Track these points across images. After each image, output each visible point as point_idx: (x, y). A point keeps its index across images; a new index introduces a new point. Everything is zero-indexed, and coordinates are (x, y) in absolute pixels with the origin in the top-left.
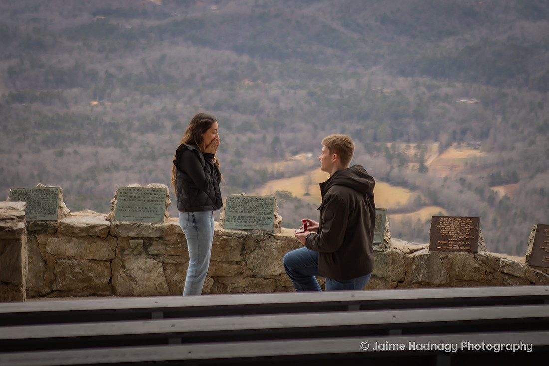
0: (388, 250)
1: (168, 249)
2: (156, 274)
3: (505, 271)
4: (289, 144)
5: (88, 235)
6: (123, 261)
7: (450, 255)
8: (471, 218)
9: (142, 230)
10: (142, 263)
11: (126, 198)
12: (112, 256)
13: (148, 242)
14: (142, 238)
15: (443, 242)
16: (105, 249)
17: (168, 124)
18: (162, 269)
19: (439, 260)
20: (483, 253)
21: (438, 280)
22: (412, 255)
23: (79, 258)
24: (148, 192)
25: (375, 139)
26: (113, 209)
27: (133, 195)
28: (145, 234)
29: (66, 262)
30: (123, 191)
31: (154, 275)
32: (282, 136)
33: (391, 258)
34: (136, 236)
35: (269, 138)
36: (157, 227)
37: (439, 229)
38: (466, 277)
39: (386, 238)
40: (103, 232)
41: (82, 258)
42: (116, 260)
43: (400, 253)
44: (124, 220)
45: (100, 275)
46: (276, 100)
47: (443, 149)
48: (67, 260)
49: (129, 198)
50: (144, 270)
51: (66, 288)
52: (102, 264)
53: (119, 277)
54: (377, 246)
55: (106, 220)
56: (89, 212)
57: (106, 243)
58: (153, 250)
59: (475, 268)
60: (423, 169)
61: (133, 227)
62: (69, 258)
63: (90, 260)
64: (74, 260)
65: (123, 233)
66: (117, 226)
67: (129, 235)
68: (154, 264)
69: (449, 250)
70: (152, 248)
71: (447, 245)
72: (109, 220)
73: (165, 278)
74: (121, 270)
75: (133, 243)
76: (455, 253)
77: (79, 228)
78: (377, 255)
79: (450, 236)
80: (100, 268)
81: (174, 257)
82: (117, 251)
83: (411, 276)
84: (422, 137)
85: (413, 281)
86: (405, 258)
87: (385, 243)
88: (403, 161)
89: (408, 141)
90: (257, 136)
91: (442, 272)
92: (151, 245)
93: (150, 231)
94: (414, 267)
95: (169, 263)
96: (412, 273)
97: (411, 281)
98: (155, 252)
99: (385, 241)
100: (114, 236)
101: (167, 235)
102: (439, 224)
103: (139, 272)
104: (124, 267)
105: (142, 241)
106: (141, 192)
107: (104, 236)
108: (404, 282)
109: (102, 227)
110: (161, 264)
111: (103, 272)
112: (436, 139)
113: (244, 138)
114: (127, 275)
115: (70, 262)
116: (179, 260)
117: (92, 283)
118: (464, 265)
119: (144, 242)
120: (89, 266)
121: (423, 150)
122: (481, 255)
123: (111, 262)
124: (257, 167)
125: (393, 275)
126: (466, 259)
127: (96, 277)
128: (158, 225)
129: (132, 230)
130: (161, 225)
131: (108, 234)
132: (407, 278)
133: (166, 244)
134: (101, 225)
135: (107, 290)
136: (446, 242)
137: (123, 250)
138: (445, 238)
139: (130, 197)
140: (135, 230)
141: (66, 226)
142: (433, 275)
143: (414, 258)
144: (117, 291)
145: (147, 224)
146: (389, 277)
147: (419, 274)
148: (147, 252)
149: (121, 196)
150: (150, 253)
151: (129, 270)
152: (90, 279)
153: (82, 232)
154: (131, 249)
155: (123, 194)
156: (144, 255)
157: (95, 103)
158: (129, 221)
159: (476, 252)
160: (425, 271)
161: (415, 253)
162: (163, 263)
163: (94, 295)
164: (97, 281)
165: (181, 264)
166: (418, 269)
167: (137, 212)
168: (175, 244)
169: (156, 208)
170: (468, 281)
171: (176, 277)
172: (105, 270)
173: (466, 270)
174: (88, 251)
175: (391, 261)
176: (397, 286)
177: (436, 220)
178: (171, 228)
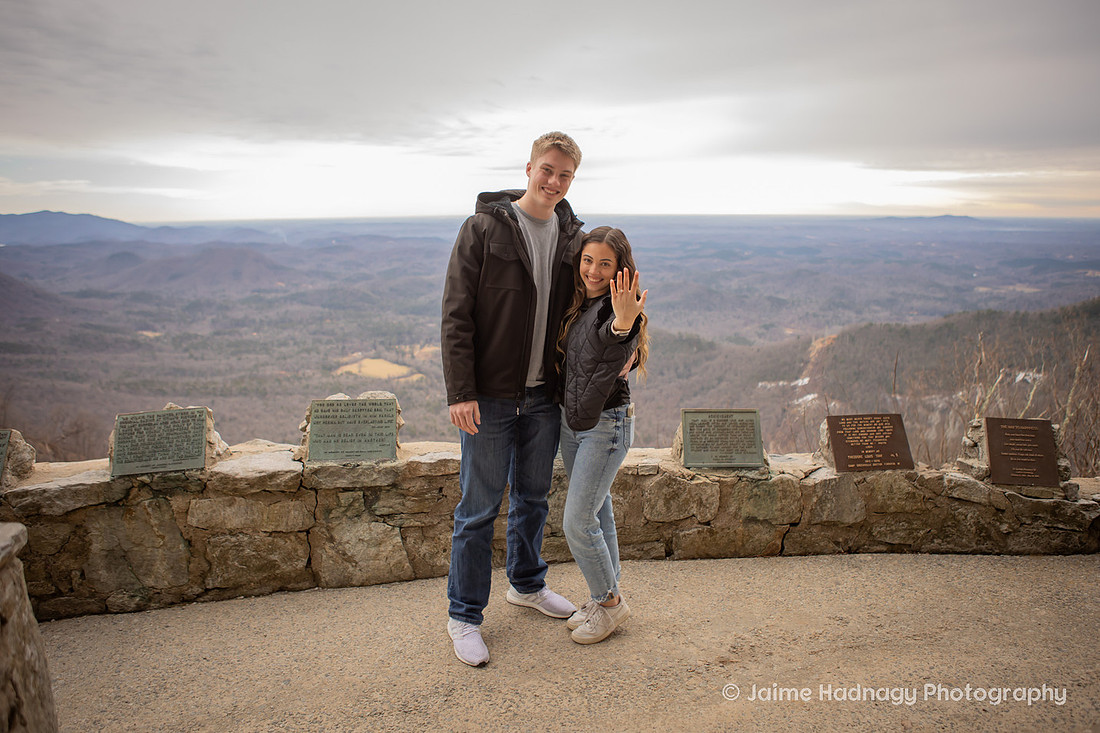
0: (774, 477)
1: (408, 504)
2: (390, 548)
3: (955, 495)
4: (350, 349)
5: (265, 491)
6: (329, 529)
7: (870, 477)
8: (889, 416)
9: (360, 475)
10: (364, 531)
11: (328, 420)
12: (310, 522)
13: (371, 494)
14: (360, 489)
15: (856, 457)
16: (297, 513)
17: (291, 342)
18: (399, 539)
19: (852, 486)
21: (851, 516)
22: (810, 482)
23: (250, 531)
24: (363, 407)
25: (390, 344)
26: (304, 440)
27: (338, 414)
28: (367, 481)
29: (226, 541)
30: (320, 408)
31: (387, 549)
32: (346, 345)
33: (780, 488)
34: (351, 486)
35: (340, 347)
36: (386, 468)
37: (843, 437)
38: (892, 509)
39: (765, 457)
40: (291, 484)
41: (255, 531)
42: (316, 529)
43: (794, 479)
44: (327, 460)
45: (289, 557)
46: (342, 329)
47: (422, 347)
48: (229, 537)
49: (331, 420)
50: (367, 541)
51: (231, 583)
52: (293, 538)
53: (324, 556)
54: (756, 472)
55: (294, 460)
56: (262, 444)
57: (298, 502)
58: (382, 506)
59: (907, 493)
60: (413, 357)
61: (344, 471)
62: (232, 533)
63: (271, 533)
64: (241, 536)
65: (326, 483)
66: (316, 472)
67: (338, 486)
68: (384, 531)
69: (868, 469)
70: (381, 503)
71: (862, 461)
72: (300, 460)
73: (405, 553)
74: (328, 546)
75: (345, 498)
76: (878, 472)
77: (247, 480)
78: (757, 486)
79: (863, 447)
80: (289, 544)
81: (418, 516)
82: (318, 514)
83: (809, 514)
84: (412, 342)
85: (813, 522)
86: (803, 487)
87: (766, 466)
88: (404, 354)
89: (405, 345)
90: (334, 346)
91: (859, 504)
92: (377, 499)
93: (375, 476)
94: (815, 500)
95: (411, 527)
96: (813, 509)
97: (809, 521)
98: (385, 511)
99: (766, 461)
100: (311, 489)
101: (404, 480)
102: (840, 428)
103: (360, 546)
104: (331, 539)
105: (361, 493)
106: (351, 408)
107: (294, 491)
108: (800, 525)
109: (288, 476)
110: (397, 529)
111: (296, 551)
112: (418, 343)
113: (328, 347)
114: (337, 552)
115: (234, 539)
116: (427, 520)
117: (277, 572)
118: (891, 491)
119: (364, 496)
120: (269, 544)
121: (412, 348)
123: (308, 532)
124: (335, 360)
125: (784, 516)
126: (895, 481)
127: (284, 561)
128: (388, 464)
129: (342, 476)
130: (394, 464)
131: (300, 486)
132: (804, 518)
133: (404, 496)
134: (287, 472)
135: (304, 580)
136: (860, 457)
137: (329, 511)
138: (858, 449)
139: (333, 417)
140: (348, 476)
141: (222, 478)
142: (844, 511)
143: (815, 485)
144: (323, 580)
145: (369, 463)
146: (776, 520)
147: (823, 511)
148: (372, 512)
149: (317, 417)
150: (377, 513)
151: (340, 543)
152: (273, 565)
153: (252, 486)
154: (344, 509)
155: (320, 413)
156: (366, 516)
157: (255, 334)
158: (335, 460)
160: (833, 505)
161: (812, 476)
162: (401, 528)
163: (282, 590)
164: (286, 568)
165: (432, 526)
166: (821, 501)
167: (349, 444)
168: (420, 494)
169: (382, 434)
170: (896, 513)
171: (424, 548)
172: (299, 547)
173: (893, 499)
174: (265, 516)
175: (780, 494)
176: (787, 532)
177: (834, 422)
178: (412, 467)
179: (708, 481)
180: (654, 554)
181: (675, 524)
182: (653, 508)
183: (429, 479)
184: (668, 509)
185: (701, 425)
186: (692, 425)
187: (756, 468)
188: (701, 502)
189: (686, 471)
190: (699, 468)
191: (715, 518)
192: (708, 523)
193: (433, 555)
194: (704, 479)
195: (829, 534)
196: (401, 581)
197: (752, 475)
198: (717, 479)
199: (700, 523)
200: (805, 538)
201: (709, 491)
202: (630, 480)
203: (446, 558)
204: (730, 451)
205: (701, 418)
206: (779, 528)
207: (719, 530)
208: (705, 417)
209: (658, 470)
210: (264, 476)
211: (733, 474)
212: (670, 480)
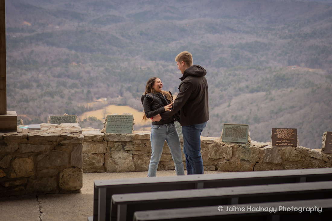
0: (251, 146)
1: (135, 147)
2: (129, 161)
3: (311, 156)
4: (95, 94)
5: (93, 141)
6: (111, 154)
7: (283, 149)
8: (293, 129)
9: (121, 137)
10: (121, 155)
11: (112, 121)
12: (105, 151)
13: (124, 144)
14: (121, 142)
15: (279, 142)
16: (102, 148)
17: (35, 85)
18: (131, 158)
19: (277, 151)
20: (300, 147)
21: (276, 161)
22: (263, 149)
23: (87, 153)
24: (123, 118)
26: (105, 127)
27: (115, 119)
28: (123, 140)
30: (110, 117)
31: (128, 161)
32: (91, 90)
33: (252, 150)
34: (118, 141)
35: (85, 91)
36: (129, 136)
37: (276, 135)
38: (291, 160)
39: (249, 140)
40: (100, 139)
41: (89, 153)
42: (107, 154)
43: (257, 147)
44: (112, 133)
45: (98, 162)
46: (89, 72)
49: (113, 121)
50: (122, 158)
52: (100, 156)
53: (109, 162)
54: (245, 144)
55: (101, 132)
56: (90, 128)
57: (102, 145)
58: (127, 148)
59: (296, 155)
61: (116, 136)
63: (93, 154)
64: (85, 154)
65: (111, 139)
66: (108, 136)
67: (114, 140)
68: (127, 155)
69: (282, 146)
71: (281, 143)
72: (103, 133)
73: (133, 163)
74: (110, 159)
75: (116, 144)
76: (286, 147)
77: (88, 137)
78: (245, 149)
79: (282, 139)
80: (98, 158)
81: (138, 151)
82: (108, 149)
86: (260, 150)
87: (249, 143)
90: (79, 90)
92: (126, 145)
93: (125, 138)
94: (264, 155)
95: (136, 155)
96: (263, 158)
97: (262, 162)
98: (128, 149)
99: (249, 141)
100: (106, 141)
101: (134, 140)
102: (276, 132)
103: (120, 160)
104: (111, 157)
105: (121, 143)
106: (119, 117)
107: (101, 141)
108: (259, 163)
109: (100, 136)
110: (131, 155)
111: (100, 160)
113: (73, 91)
114: (113, 161)
116: (140, 153)
117: (94, 166)
118: (290, 154)
119: (122, 144)
120: (93, 157)
122: (299, 148)
123: (104, 155)
125: (253, 159)
126: (291, 150)
127: (97, 163)
128: (130, 135)
130: (131, 135)
131: (103, 140)
132: (261, 161)
133: (134, 145)
134: (100, 135)
135: (102, 170)
136: (281, 142)
137: (111, 148)
138: (280, 139)
140: (117, 138)
142: (274, 159)
143: (264, 150)
144: (108, 170)
145: (124, 134)
146: (251, 160)
147: (267, 159)
150: (125, 149)
151: (114, 158)
152: (93, 164)
153: (89, 139)
154: (115, 148)
155: (110, 119)
156: (122, 150)
158: (114, 132)
159: (297, 147)
160: (270, 157)
161: (264, 147)
162: (132, 155)
163: (95, 172)
164: (97, 165)
165: (142, 155)
166: (266, 156)
167: (118, 128)
168: (138, 145)
169: (128, 126)
170: (292, 162)
171: (139, 162)
172: (101, 159)
173: (291, 156)
174: (92, 149)
175: (252, 152)
176: (255, 165)
177: (274, 130)
178: (137, 136)
179: (229, 146)
180: (211, 169)
181: (219, 159)
182: (211, 154)
183: (142, 140)
184: (216, 154)
185: (229, 129)
186: (226, 129)
187: (245, 143)
188: (227, 153)
189: (222, 143)
190: (227, 142)
191: (231, 158)
192: (229, 160)
193: (142, 164)
194: (227, 145)
195: (269, 166)
196: (132, 172)
197: (243, 145)
198: (232, 146)
199: (226, 160)
200: (261, 167)
201: (229, 149)
202: (205, 145)
203: (146, 165)
204: (237, 137)
205: (229, 126)
206: (252, 163)
207: (232, 163)
208: (231, 126)
209: (213, 141)
210: (93, 136)
211: (237, 145)
212: (217, 145)
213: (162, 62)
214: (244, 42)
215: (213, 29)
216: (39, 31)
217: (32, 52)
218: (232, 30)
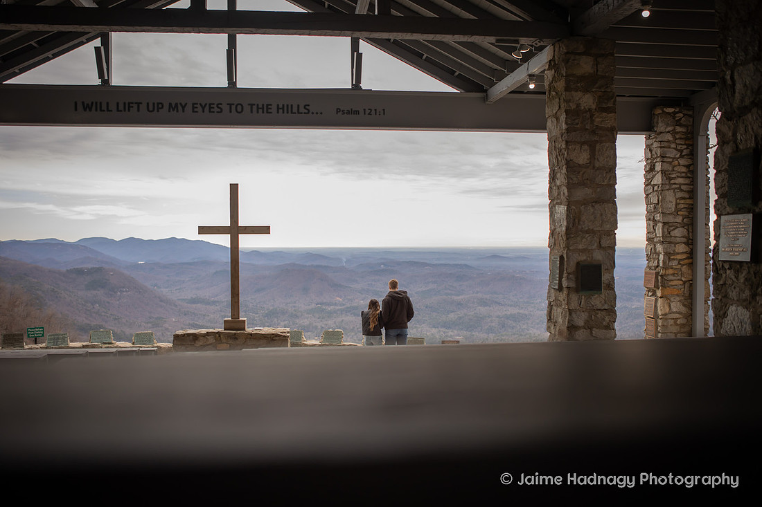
213: (444, 329)
214: (509, 313)
215: (483, 303)
216: (349, 306)
217: (342, 321)
218: (499, 304)
